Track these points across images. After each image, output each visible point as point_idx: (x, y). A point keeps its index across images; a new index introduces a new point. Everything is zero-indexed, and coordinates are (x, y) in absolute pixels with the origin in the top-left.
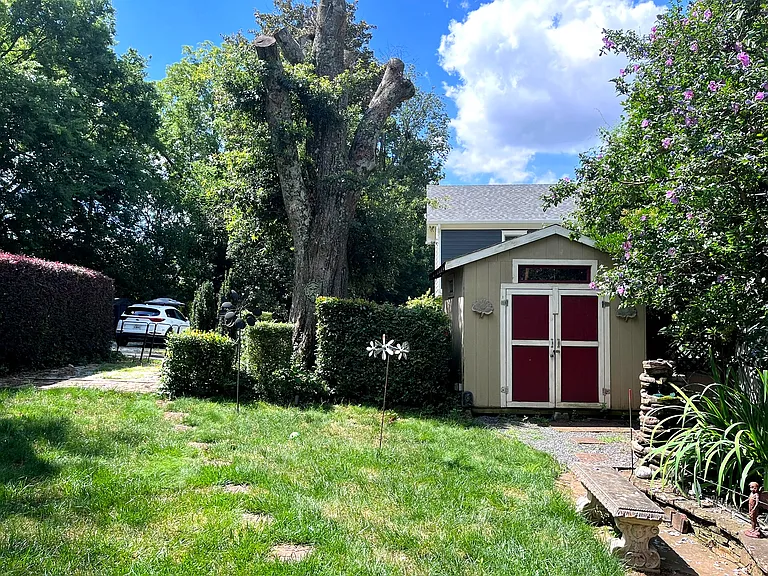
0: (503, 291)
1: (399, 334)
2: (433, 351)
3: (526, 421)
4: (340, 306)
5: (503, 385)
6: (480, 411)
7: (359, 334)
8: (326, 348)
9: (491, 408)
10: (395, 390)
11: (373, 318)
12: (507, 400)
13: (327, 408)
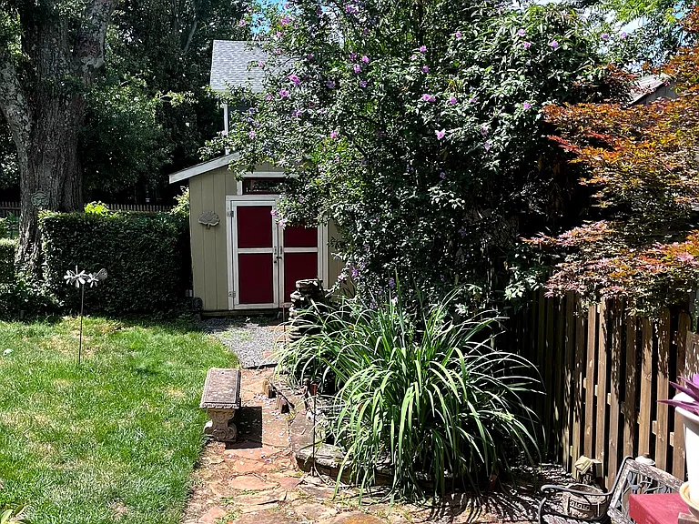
0: (228, 203)
1: (126, 248)
2: (161, 262)
3: (248, 322)
4: (63, 221)
5: (230, 290)
6: (209, 314)
7: (85, 248)
8: (52, 262)
9: (220, 311)
10: (124, 300)
11: (98, 232)
12: (234, 304)
13: (53, 321)
